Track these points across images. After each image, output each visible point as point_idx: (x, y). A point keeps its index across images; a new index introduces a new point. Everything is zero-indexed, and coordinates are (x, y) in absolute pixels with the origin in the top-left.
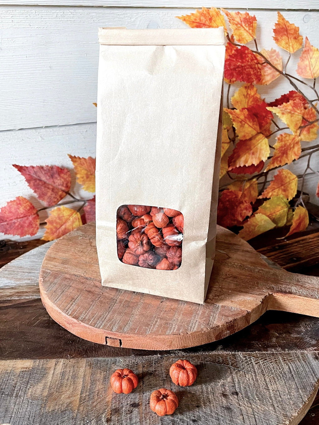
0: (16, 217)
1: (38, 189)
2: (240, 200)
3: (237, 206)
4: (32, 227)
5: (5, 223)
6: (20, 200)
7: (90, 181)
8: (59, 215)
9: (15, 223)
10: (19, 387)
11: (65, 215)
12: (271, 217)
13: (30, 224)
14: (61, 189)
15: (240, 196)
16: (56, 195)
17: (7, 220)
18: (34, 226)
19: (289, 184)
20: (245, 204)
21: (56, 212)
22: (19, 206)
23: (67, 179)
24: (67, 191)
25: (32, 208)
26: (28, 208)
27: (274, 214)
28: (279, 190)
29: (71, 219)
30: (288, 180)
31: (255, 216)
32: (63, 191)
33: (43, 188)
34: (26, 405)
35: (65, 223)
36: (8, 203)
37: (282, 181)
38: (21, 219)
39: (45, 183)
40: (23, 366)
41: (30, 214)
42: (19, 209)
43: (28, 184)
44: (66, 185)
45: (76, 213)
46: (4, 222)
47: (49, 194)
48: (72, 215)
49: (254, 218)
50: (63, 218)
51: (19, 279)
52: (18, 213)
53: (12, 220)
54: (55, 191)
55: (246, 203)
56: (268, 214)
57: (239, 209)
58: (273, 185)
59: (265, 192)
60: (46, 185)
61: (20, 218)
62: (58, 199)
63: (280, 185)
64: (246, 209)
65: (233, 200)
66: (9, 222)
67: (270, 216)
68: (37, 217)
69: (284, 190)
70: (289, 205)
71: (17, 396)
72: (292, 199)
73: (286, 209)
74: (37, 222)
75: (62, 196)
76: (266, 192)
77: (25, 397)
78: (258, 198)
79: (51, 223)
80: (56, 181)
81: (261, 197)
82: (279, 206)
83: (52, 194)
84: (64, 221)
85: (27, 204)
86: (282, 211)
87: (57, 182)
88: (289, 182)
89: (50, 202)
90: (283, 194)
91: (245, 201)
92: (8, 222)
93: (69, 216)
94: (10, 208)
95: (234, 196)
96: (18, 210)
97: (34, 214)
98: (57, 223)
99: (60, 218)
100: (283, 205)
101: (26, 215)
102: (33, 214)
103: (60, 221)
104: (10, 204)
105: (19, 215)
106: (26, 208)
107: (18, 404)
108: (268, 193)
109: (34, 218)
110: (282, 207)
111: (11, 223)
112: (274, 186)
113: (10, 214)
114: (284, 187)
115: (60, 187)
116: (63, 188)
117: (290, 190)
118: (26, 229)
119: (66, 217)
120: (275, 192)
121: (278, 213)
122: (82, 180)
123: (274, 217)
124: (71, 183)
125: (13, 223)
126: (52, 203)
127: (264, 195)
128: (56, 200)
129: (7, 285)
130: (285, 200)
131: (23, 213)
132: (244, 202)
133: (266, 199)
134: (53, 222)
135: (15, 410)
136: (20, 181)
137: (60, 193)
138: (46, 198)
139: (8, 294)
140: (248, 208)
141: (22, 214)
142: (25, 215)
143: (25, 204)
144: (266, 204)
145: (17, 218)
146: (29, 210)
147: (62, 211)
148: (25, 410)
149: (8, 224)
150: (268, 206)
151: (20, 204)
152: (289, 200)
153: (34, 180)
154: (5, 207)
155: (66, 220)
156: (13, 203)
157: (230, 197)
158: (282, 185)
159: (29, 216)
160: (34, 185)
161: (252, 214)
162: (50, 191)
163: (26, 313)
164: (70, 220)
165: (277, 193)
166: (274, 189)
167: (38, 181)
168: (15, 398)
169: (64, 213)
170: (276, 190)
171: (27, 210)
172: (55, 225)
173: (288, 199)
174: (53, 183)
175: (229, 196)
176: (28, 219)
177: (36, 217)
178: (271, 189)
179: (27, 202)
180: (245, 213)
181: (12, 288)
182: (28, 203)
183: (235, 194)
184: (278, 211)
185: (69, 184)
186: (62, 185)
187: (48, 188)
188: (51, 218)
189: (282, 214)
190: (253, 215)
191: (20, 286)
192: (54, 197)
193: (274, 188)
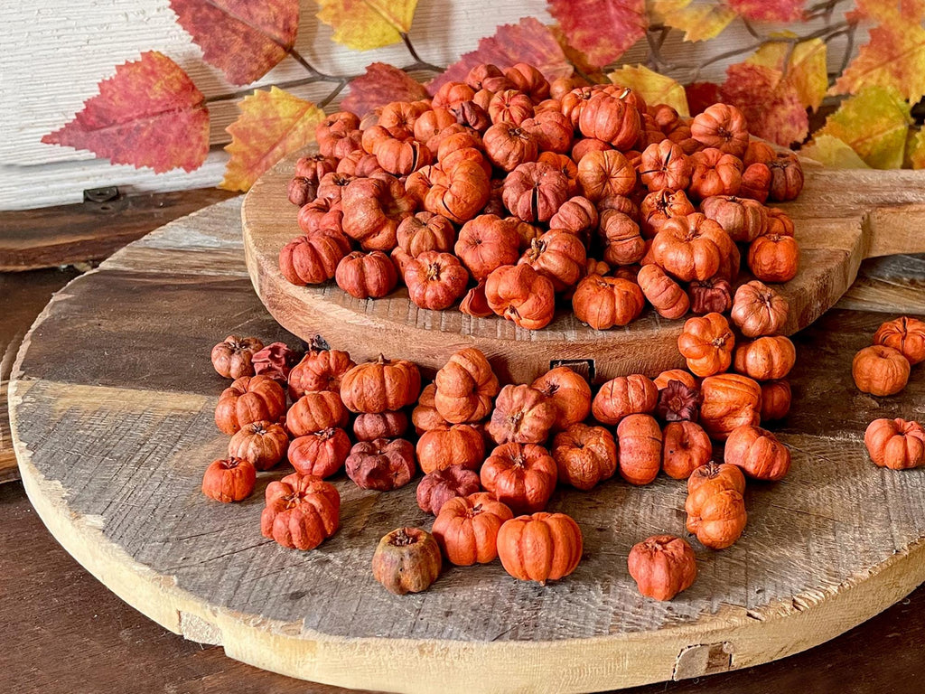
0: (142, 112)
1: (205, 33)
2: (775, 94)
3: (767, 112)
4: (190, 145)
5: (114, 129)
6: (152, 63)
7: (354, 15)
8: (264, 113)
9: (139, 129)
10: (151, 446)
11: (281, 115)
12: (861, 151)
13: (183, 136)
14: (269, 36)
15: (775, 82)
16: (255, 53)
17: (119, 120)
18: (194, 140)
19: (913, 55)
20: (790, 107)
21: (257, 104)
22: (152, 78)
23: (288, 8)
24: (286, 42)
25: (189, 87)
26: (177, 86)
27: (870, 141)
28: (883, 72)
29: (300, 126)
30: (908, 44)
31: (814, 143)
32: (277, 42)
33: (218, 29)
34: (157, 484)
35: (283, 138)
36: (119, 68)
37: (891, 47)
38: (157, 118)
39: (225, 14)
40: (177, 405)
41: (182, 105)
42: (150, 88)
43: (177, 17)
44: (284, 25)
45: (314, 112)
46: (111, 125)
47: (236, 49)
48: (302, 114)
49: (812, 147)
50: (277, 123)
51: (233, 235)
52: (149, 100)
53: (130, 120)
54: (253, 41)
55: (793, 104)
56: (853, 140)
57: (772, 121)
58: (868, 56)
59: (845, 78)
60: (227, 21)
61: (154, 115)
62: (260, 66)
63: (886, 58)
64: (792, 120)
65: (755, 92)
66: (124, 126)
67: (859, 144)
68: (202, 117)
69: (899, 75)
70: (912, 121)
71: (139, 464)
72: (918, 100)
73: (902, 128)
74: (202, 128)
75: (274, 58)
76: (848, 78)
77: (161, 468)
78: (827, 94)
79: (244, 135)
80: (255, 11)
81: (833, 92)
82: (883, 115)
83: (243, 50)
84: (279, 132)
85: (173, 74)
86: (892, 131)
87: (257, 16)
88: (910, 50)
89: (238, 73)
90: (895, 86)
91: (791, 99)
92: (118, 127)
93: (293, 117)
94: (126, 84)
95: (759, 82)
96: (147, 91)
97: (195, 106)
98: (259, 137)
99: (266, 122)
100: (893, 114)
101: (170, 107)
102: (190, 105)
103: (268, 134)
104: (125, 71)
105: (154, 107)
106: (172, 85)
107: (136, 480)
108: (854, 80)
109: (195, 118)
110: (892, 120)
111: (129, 130)
112: (869, 60)
113: (125, 104)
114: (898, 65)
115: (268, 29)
116: (278, 35)
117: (914, 74)
118: (171, 148)
119: (285, 121)
120: (871, 77)
121: (880, 138)
122: (333, 12)
123: (869, 148)
124: (298, 19)
125: (135, 129)
126: (243, 76)
127: (842, 84)
128: (255, 67)
129: (198, 244)
130: (901, 102)
131: (164, 100)
132: (786, 99)
133: (847, 96)
134: (249, 135)
135: (125, 491)
136: (158, 10)
137: (268, 47)
138: (227, 58)
139: (195, 262)
140: (797, 117)
141: (159, 102)
142: (166, 108)
143: (169, 74)
144: (847, 109)
145: (145, 115)
146: (178, 93)
147: (273, 102)
148: (150, 493)
149: (120, 132)
150: (852, 114)
151: (153, 73)
152: (912, 103)
153: (195, 5)
154: (111, 81)
155: (287, 130)
156: (132, 69)
157: (749, 82)
158: (892, 58)
159: (180, 111)
160: (194, 20)
161: (809, 135)
162: (240, 40)
163: (223, 303)
164: (295, 129)
165: (879, 80)
166: (871, 69)
167: (205, 10)
168: (135, 466)
169: (280, 108)
170: (876, 73)
171: (172, 92)
172: (253, 142)
173: (907, 101)
174: (247, 17)
175: (745, 79)
176: (175, 119)
177: (199, 114)
178: (860, 68)
179: (173, 70)
180: (789, 132)
181: (210, 252)
182: (177, 73)
183: (763, 77)
184: (878, 133)
185: (293, 24)
186: (274, 25)
187: (234, 31)
188: (245, 123)
189: (891, 141)
190: (809, 139)
191: (229, 250)
192: (250, 60)
193: (870, 64)
